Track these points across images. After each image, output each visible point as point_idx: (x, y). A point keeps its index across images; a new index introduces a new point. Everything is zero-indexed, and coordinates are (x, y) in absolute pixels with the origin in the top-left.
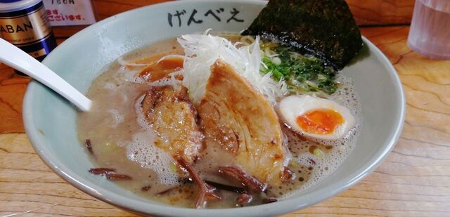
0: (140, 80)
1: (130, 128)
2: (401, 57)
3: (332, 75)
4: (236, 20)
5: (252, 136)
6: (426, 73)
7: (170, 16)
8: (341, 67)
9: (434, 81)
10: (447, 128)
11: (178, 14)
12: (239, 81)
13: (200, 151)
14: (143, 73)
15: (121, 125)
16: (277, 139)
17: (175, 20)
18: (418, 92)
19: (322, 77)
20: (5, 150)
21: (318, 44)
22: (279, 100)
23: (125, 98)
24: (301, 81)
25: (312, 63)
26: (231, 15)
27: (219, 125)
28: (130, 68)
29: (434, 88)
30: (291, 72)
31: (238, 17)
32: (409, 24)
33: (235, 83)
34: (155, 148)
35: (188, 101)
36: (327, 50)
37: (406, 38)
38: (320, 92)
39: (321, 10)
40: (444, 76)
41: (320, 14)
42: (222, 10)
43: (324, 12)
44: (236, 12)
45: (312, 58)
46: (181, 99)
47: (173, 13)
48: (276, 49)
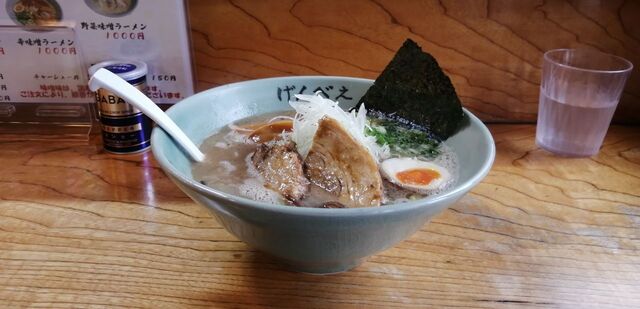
0: (249, 141)
1: (241, 175)
2: (527, 153)
3: (435, 145)
4: (344, 97)
5: (353, 181)
6: (552, 169)
7: (280, 91)
8: (445, 139)
9: (560, 176)
10: (566, 217)
11: (288, 90)
12: (344, 134)
13: (306, 193)
14: (252, 136)
15: (232, 172)
16: (376, 183)
17: (284, 95)
18: (541, 186)
19: (425, 147)
20: (99, 215)
21: (424, 119)
22: (382, 161)
23: (236, 154)
24: (404, 148)
25: (418, 136)
26: (340, 93)
27: (324, 173)
28: (240, 132)
29: (559, 183)
30: (396, 142)
31: (346, 94)
32: (535, 123)
33: (340, 136)
34: (265, 189)
35: (296, 152)
36: (432, 124)
37: (534, 136)
38: (422, 157)
39: (426, 87)
40: (571, 173)
41: (425, 90)
42: (331, 88)
43: (430, 88)
44: (344, 90)
45: (417, 131)
46: (289, 150)
47: (283, 87)
48: (383, 123)
